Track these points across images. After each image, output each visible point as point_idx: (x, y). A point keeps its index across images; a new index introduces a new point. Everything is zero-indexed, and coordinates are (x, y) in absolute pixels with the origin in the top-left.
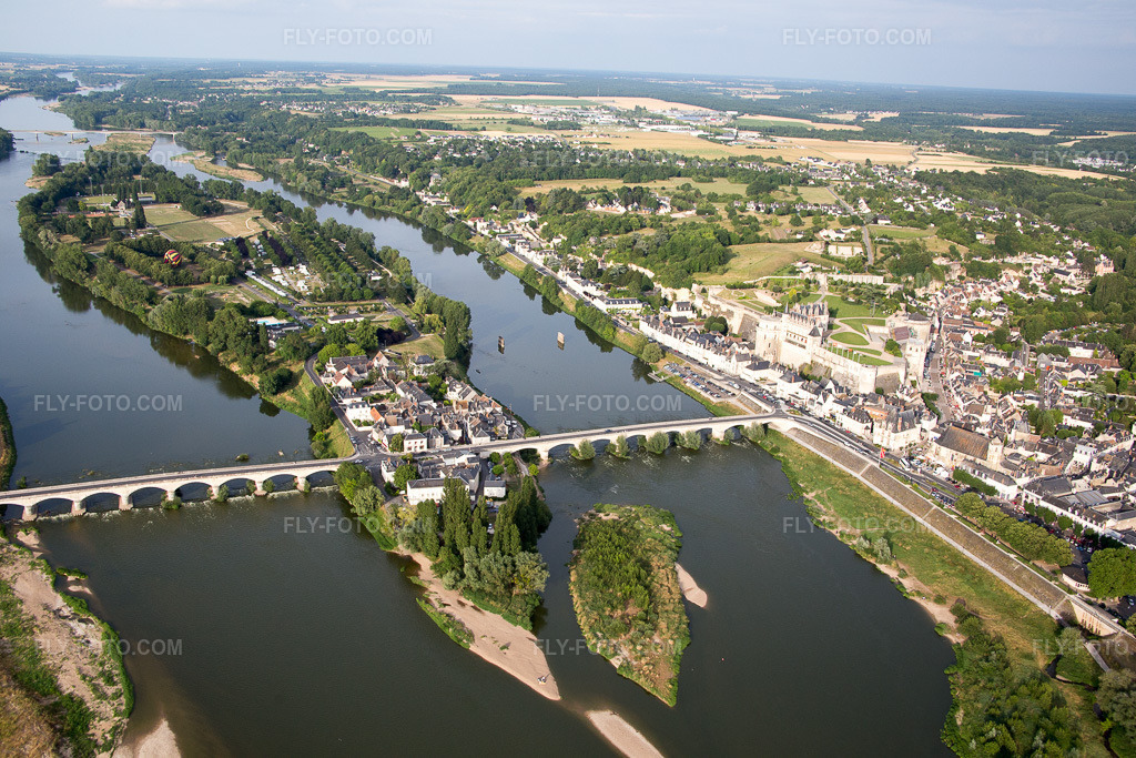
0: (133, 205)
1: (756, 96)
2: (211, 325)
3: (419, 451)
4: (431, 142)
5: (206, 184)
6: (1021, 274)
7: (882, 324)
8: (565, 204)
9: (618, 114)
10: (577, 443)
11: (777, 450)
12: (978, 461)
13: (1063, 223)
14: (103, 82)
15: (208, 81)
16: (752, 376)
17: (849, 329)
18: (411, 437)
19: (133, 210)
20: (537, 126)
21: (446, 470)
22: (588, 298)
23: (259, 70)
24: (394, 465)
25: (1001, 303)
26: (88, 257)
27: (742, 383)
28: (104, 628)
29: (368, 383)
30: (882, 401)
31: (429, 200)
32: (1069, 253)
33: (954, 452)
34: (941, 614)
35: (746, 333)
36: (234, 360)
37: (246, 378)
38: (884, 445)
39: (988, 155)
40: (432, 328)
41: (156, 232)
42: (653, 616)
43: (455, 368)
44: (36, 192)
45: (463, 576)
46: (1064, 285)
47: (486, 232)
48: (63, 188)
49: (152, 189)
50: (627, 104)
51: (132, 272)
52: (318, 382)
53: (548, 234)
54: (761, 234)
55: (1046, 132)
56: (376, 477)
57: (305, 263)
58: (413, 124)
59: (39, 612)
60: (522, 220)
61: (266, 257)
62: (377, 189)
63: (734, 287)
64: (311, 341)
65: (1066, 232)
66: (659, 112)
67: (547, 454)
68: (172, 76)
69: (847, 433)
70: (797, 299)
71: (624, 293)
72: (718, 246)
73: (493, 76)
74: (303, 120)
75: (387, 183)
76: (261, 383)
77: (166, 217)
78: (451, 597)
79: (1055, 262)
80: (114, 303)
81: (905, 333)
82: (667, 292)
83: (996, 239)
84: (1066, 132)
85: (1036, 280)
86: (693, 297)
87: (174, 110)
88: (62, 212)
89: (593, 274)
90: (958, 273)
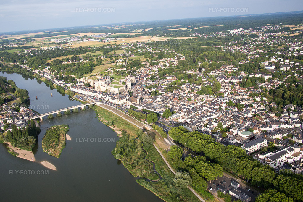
3: (11, 122)
4: (26, 52)
6: (164, 63)
7: (124, 79)
8: (57, 63)
9: (79, 38)
10: (49, 115)
13: (177, 50)
16: (93, 95)
18: (8, 120)
20: (56, 44)
22: (60, 84)
24: (4, 126)
25: (157, 70)
27: (91, 97)
31: (24, 67)
32: (176, 57)
34: (119, 133)
35: (94, 86)
38: (118, 104)
40: (19, 97)
42: (58, 144)
45: (17, 144)
46: (173, 64)
47: (37, 73)
50: (82, 35)
53: (52, 71)
55: (186, 29)
58: (22, 48)
60: (46, 68)
62: (10, 66)
63: (92, 76)
66: (90, 36)
67: (42, 118)
69: (111, 103)
71: (68, 81)
72: (90, 67)
73: (48, 31)
75: (13, 64)
78: (15, 149)
79: (172, 59)
82: (78, 80)
83: (158, 56)
85: (167, 64)
86: (83, 80)
89: (61, 78)
90: (148, 65)
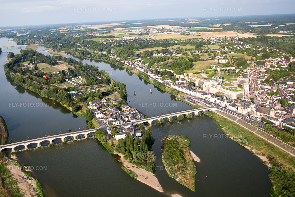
0: (34, 64)
1: (193, 22)
2: (57, 95)
3: (117, 125)
4: (110, 41)
5: (53, 57)
6: (270, 63)
7: (236, 80)
8: (148, 55)
9: (158, 30)
10: (159, 119)
11: (212, 116)
12: (268, 115)
13: (280, 49)
14: (23, 32)
15: (51, 30)
16: (203, 97)
17: (228, 82)
18: (114, 121)
19: (34, 65)
20: (137, 35)
21: (125, 129)
22: (156, 79)
23: (63, 26)
24: (111, 130)
25: (266, 72)
26: (23, 79)
27: (201, 99)
28: (36, 181)
29: (101, 107)
30: (239, 101)
31: (111, 57)
32: (282, 57)
33: (261, 113)
34: (264, 159)
35: (200, 85)
36: (64, 104)
37: (68, 108)
38: (241, 113)
39: (256, 32)
40: (116, 91)
41: (41, 71)
42: (186, 166)
43: (124, 101)
44: (8, 62)
45: (133, 159)
46: (282, 65)
47: (127, 64)
48: (15, 61)
49: (39, 59)
50: (160, 27)
51: (35, 82)
52: (87, 108)
53: (144, 63)
54: (200, 58)
55: (270, 25)
56: (106, 133)
57: (81, 76)
58: (105, 37)
59: (18, 178)
60: (136, 60)
61: (70, 75)
62: (97, 55)
63: (196, 73)
64: (84, 97)
65: (281, 51)
66: (168, 29)
67: (151, 123)
68: (41, 30)
69: (231, 110)
70: (213, 75)
71: (166, 77)
72: (190, 63)
73: (124, 23)
74: (76, 38)
75: (100, 53)
76: (72, 109)
77: (43, 66)
78: (130, 165)
79: (279, 59)
80: (31, 90)
81: (243, 82)
82: (177, 76)
83: (263, 55)
84: (276, 25)
85: (274, 65)
86: (185, 77)
87: (42, 38)
88: (16, 67)
89: (157, 73)
90: (254, 64)
